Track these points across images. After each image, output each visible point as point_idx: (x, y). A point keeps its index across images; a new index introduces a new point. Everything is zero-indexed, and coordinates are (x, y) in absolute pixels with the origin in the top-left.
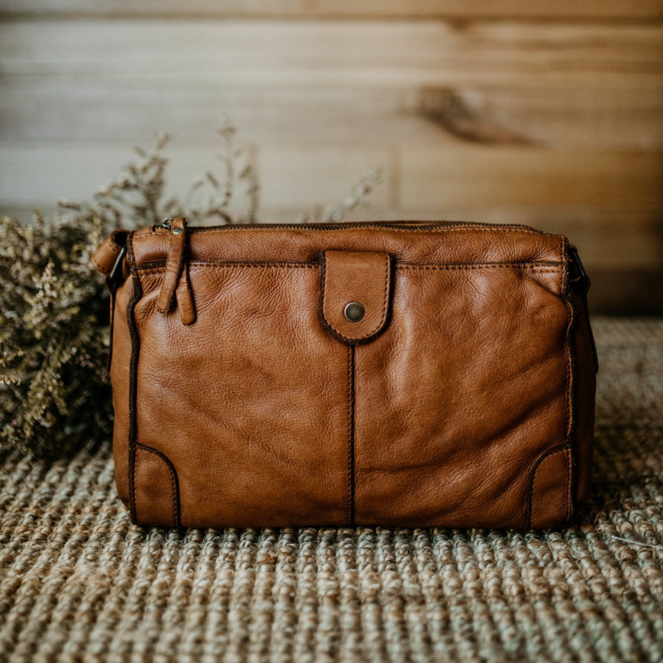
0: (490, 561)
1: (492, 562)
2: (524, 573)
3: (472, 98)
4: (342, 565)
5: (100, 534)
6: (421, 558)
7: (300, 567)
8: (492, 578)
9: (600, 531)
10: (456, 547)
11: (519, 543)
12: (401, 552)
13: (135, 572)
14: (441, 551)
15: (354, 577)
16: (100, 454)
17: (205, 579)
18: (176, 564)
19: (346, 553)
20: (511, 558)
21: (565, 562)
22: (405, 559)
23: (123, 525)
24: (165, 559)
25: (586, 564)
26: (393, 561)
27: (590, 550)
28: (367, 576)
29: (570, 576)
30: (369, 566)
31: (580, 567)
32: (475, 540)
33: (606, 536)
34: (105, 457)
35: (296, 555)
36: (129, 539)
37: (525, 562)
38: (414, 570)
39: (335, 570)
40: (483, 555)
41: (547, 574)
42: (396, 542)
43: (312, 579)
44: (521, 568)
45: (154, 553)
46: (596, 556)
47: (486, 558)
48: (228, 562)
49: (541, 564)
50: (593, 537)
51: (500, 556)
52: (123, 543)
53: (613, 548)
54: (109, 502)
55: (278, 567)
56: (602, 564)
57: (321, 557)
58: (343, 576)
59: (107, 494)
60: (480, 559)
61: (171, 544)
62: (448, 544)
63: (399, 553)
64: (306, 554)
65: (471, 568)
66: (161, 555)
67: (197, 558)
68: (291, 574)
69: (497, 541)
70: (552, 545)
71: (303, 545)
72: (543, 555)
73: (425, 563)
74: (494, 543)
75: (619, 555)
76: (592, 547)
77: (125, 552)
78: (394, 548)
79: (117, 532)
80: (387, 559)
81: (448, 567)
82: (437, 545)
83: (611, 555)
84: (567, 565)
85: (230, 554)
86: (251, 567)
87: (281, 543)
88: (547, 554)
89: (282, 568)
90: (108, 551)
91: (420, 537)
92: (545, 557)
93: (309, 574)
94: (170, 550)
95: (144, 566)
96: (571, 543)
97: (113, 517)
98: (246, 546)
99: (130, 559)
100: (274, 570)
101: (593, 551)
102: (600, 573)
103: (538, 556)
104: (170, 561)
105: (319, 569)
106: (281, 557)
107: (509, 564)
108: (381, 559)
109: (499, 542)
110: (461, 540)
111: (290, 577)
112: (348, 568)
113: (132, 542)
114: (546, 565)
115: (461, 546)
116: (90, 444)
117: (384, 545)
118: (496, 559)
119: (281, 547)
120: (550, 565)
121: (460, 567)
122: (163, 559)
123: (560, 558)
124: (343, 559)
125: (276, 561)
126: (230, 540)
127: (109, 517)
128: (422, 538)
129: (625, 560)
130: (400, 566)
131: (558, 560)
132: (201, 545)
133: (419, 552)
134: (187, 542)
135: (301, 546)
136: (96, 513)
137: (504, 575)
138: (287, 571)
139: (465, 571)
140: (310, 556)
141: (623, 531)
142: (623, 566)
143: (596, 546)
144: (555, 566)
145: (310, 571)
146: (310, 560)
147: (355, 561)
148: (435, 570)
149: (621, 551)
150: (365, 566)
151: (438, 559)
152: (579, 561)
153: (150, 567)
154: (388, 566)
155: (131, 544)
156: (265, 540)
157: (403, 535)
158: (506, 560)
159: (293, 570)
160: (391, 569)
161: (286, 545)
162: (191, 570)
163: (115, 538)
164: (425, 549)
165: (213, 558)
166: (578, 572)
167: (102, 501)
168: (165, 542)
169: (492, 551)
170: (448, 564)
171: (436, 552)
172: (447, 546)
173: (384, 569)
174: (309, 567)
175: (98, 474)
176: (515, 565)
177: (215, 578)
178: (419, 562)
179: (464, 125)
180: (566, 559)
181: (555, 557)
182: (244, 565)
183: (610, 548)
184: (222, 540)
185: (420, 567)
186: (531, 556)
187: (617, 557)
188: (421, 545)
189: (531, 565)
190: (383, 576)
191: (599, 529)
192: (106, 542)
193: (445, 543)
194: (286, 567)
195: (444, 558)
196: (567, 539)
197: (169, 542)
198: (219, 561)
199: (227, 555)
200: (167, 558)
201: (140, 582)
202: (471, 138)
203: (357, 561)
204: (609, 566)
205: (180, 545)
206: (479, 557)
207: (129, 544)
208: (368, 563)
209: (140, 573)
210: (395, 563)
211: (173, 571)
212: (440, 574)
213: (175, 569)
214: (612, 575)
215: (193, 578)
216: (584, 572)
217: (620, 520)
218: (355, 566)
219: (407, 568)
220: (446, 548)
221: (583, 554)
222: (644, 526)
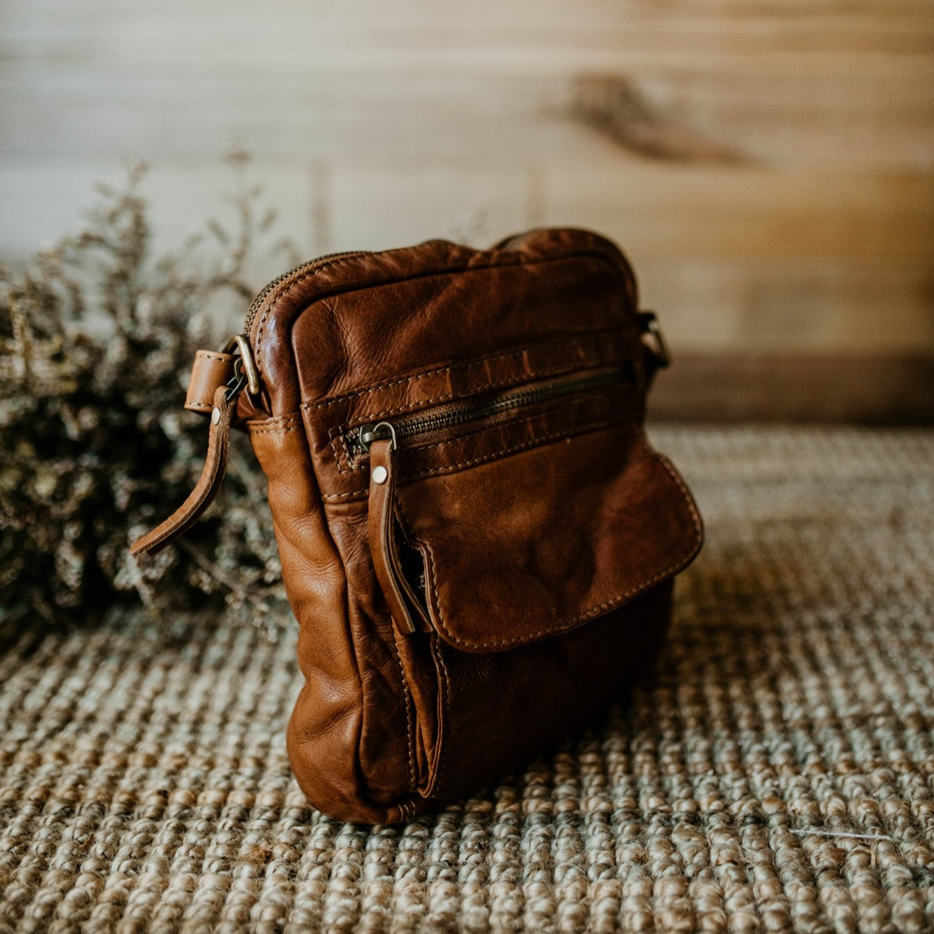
0: (606, 866)
1: (611, 867)
2: (657, 890)
3: (656, 92)
4: (371, 869)
5: (4, 804)
6: (499, 856)
7: (303, 871)
8: (605, 897)
9: (794, 811)
10: (559, 838)
11: (660, 830)
12: (469, 844)
13: (42, 874)
14: (533, 844)
15: (385, 891)
16: (38, 658)
17: (149, 890)
18: (112, 860)
19: (381, 846)
20: (641, 860)
21: (727, 870)
22: (475, 857)
23: (45, 786)
24: (95, 850)
25: (760, 874)
26: (452, 863)
27: (773, 847)
28: (406, 891)
29: (732, 895)
30: (413, 871)
31: (750, 878)
32: (591, 823)
33: (801, 821)
34: (45, 665)
35: (304, 846)
36: (47, 813)
37: (664, 868)
38: (484, 880)
39: (358, 876)
40: (598, 854)
41: (695, 893)
42: (465, 825)
43: (318, 893)
44: (654, 879)
45: (80, 839)
46: (780, 860)
47: (603, 859)
48: (193, 857)
49: (689, 871)
50: (781, 824)
51: (625, 854)
52: (36, 819)
53: (809, 844)
54: (31, 744)
55: (271, 867)
56: (787, 874)
57: (342, 851)
58: (368, 888)
59: (32, 730)
60: (592, 860)
61: (110, 823)
62: (547, 833)
63: (466, 846)
64: (319, 846)
65: (574, 880)
66: (91, 841)
67: (147, 849)
68: (286, 884)
69: (625, 826)
70: (712, 836)
71: (317, 829)
72: (694, 855)
73: (503, 868)
74: (619, 829)
75: (818, 859)
76: (775, 842)
77: (36, 836)
78: (460, 835)
79: (30, 800)
80: (444, 858)
81: (539, 875)
82: (528, 832)
83: (804, 857)
84: (730, 876)
85: (199, 843)
86: (227, 868)
87: (283, 825)
88: (700, 854)
89: (274, 871)
90: (9, 835)
91: (504, 817)
92: (696, 859)
93: (315, 882)
94: (107, 834)
95: (58, 865)
96: (743, 832)
97: (31, 772)
98: (227, 828)
99: (41, 849)
100: (262, 874)
101: (778, 849)
102: (782, 891)
103: (686, 856)
104: (103, 854)
105: (334, 874)
106: (277, 851)
107: (637, 871)
108: (435, 857)
109: (628, 828)
110: (568, 823)
111: (284, 889)
112: (379, 875)
113: (51, 818)
114: (696, 874)
115: (567, 835)
116: (26, 640)
117: (444, 832)
118: (618, 860)
119: (282, 831)
120: (703, 873)
121: (558, 874)
122: (92, 849)
123: (722, 862)
124: (374, 857)
125: (268, 857)
126: (204, 817)
127: (26, 771)
128: (507, 820)
129: (825, 869)
130: (464, 871)
131: (718, 864)
132: (158, 824)
133: (499, 845)
134: (139, 818)
135: (313, 830)
136: (8, 763)
137: (625, 892)
138: (282, 878)
139: (566, 882)
140: (323, 851)
141: (830, 813)
142: (822, 879)
143: (782, 842)
144: (711, 876)
145: (319, 879)
146: (322, 856)
147: (394, 859)
148: (516, 882)
149: (821, 853)
150: (406, 871)
151: (526, 859)
152: (751, 869)
153: (67, 866)
154: (444, 873)
155: (48, 823)
156: (258, 819)
157: (478, 812)
158: (632, 864)
159: (293, 874)
160: (447, 878)
161: (289, 829)
162: (132, 871)
163: (27, 809)
164: (509, 840)
165: (170, 850)
166: (745, 890)
167: (21, 742)
168: (103, 818)
169: (613, 848)
170: (539, 869)
171: (525, 845)
172: (544, 836)
173: (436, 878)
174: (317, 871)
175: (26, 693)
176: (648, 873)
177: (165, 888)
178: (495, 862)
179: (643, 133)
180: (731, 865)
181: (713, 858)
182: (215, 866)
183: (804, 845)
184: (191, 816)
185: (494, 874)
186: (675, 857)
187: (813, 861)
188: (504, 833)
189: (672, 875)
190: (432, 890)
191: (793, 808)
192: (11, 817)
193: (541, 830)
194: (282, 871)
195: (536, 858)
196: (739, 824)
197: (107, 819)
198: (180, 855)
199: (194, 845)
200: (98, 849)
201: (45, 894)
202: (653, 152)
203: (397, 861)
204: (797, 881)
205: (125, 824)
206: (592, 857)
207: (45, 821)
208: (412, 866)
209: (50, 877)
210: (457, 864)
211: (103, 872)
212: (524, 888)
213: (108, 868)
214: (800, 897)
215: (130, 888)
216: (755, 890)
217: (828, 793)
218: (391, 872)
219: (473, 876)
220: (542, 839)
221: (759, 857)
222: (865, 805)
